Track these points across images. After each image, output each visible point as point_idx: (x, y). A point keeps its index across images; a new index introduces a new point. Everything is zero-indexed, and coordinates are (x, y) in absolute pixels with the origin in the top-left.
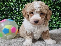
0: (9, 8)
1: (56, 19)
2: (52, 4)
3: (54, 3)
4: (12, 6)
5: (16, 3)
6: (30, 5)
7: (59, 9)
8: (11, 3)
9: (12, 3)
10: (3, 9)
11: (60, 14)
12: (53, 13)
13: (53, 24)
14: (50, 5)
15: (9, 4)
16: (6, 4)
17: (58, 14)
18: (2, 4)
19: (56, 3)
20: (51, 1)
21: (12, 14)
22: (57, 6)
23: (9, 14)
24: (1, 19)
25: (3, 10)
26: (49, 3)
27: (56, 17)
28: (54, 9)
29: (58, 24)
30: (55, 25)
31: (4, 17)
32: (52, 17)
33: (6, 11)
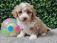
0: (10, 8)
1: (53, 20)
2: (50, 6)
4: (13, 7)
7: (56, 11)
8: (12, 5)
10: (4, 9)
11: (56, 15)
12: (51, 14)
13: (51, 24)
14: (48, 6)
15: (10, 5)
16: (7, 5)
17: (55, 15)
18: (4, 5)
19: (53, 5)
20: (49, 3)
22: (54, 8)
23: (10, 15)
24: (2, 19)
25: (4, 11)
26: (47, 5)
27: (53, 18)
28: (52, 10)
30: (53, 25)
31: (5, 17)
33: (7, 12)
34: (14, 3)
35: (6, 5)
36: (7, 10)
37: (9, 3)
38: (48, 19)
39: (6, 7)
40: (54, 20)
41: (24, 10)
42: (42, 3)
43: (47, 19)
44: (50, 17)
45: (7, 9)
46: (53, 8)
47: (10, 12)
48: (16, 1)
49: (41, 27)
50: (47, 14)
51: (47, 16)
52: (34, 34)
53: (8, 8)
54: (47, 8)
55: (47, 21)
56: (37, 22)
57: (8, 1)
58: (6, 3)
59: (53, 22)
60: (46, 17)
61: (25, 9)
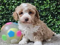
0: (10, 11)
2: (54, 8)
4: (13, 10)
8: (12, 7)
10: (4, 12)
12: (56, 17)
13: (56, 28)
15: (11, 7)
16: (7, 7)
18: (3, 7)
19: (58, 7)
20: (53, 5)
23: (10, 18)
25: (4, 14)
27: (58, 21)
28: (57, 13)
30: (58, 29)
31: (4, 20)
32: (54, 21)
33: (7, 15)
34: (15, 5)
35: (5, 7)
36: (6, 13)
37: (9, 5)
38: (53, 23)
39: (6, 10)
40: (59, 24)
42: (46, 4)
44: (54, 20)
45: (6, 11)
46: (58, 11)
47: (10, 15)
48: (17, 3)
49: (46, 32)
50: (52, 18)
51: (52, 20)
52: (39, 40)
53: (8, 10)
54: (52, 10)
55: (52, 25)
57: (7, 3)
59: (58, 26)
60: (50, 20)
61: (26, 9)
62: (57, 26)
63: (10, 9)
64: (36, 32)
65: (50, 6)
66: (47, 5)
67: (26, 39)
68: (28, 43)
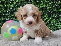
0: (8, 10)
2: (50, 7)
3: (52, 6)
4: (12, 8)
5: (16, 5)
6: (23, 8)
9: (12, 5)
12: (51, 16)
13: (51, 26)
14: (49, 7)
15: (9, 6)
17: (56, 16)
20: (49, 4)
21: (12, 16)
22: (55, 9)
26: (48, 6)
27: (54, 20)
29: (56, 26)
36: (5, 11)
39: (4, 8)
40: (54, 22)
41: (29, 13)
43: (48, 21)
44: (50, 19)
50: (48, 16)
51: (48, 18)
54: (48, 9)
55: (48, 23)
56: (42, 24)
57: (6, 1)
58: (5, 4)
60: (46, 18)
62: (53, 24)
63: (8, 8)
64: (38, 29)
65: (46, 5)
66: (44, 5)
67: (26, 36)
68: (28, 40)
